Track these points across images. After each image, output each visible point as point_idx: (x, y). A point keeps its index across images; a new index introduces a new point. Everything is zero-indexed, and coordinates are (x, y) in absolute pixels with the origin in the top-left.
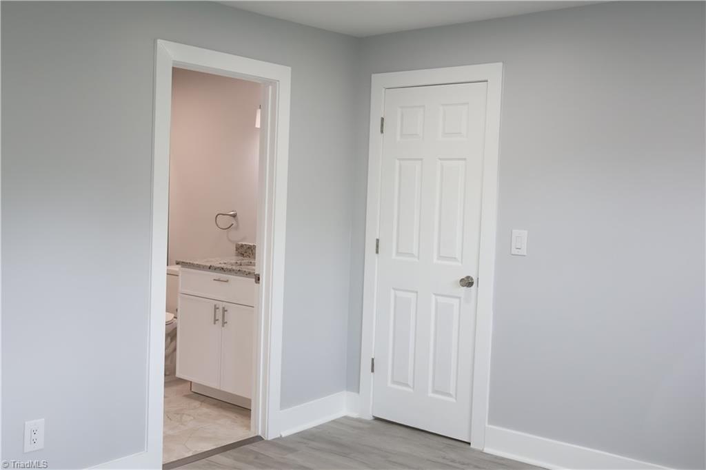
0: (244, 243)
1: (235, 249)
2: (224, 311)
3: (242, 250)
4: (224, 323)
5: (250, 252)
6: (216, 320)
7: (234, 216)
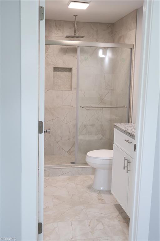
2: (128, 162)
4: (128, 171)
6: (125, 167)
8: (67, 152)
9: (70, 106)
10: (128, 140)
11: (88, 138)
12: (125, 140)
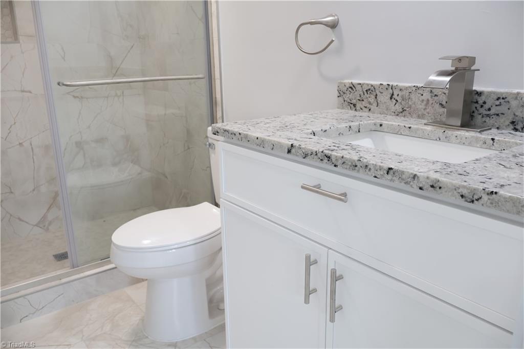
0: (355, 81)
1: (337, 94)
2: (336, 278)
3: (353, 97)
4: (334, 309)
5: (372, 99)
6: (309, 292)
7: (333, 26)
8: (36, 225)
9: (23, 91)
10: (319, 186)
11: (94, 178)
12: (302, 187)
